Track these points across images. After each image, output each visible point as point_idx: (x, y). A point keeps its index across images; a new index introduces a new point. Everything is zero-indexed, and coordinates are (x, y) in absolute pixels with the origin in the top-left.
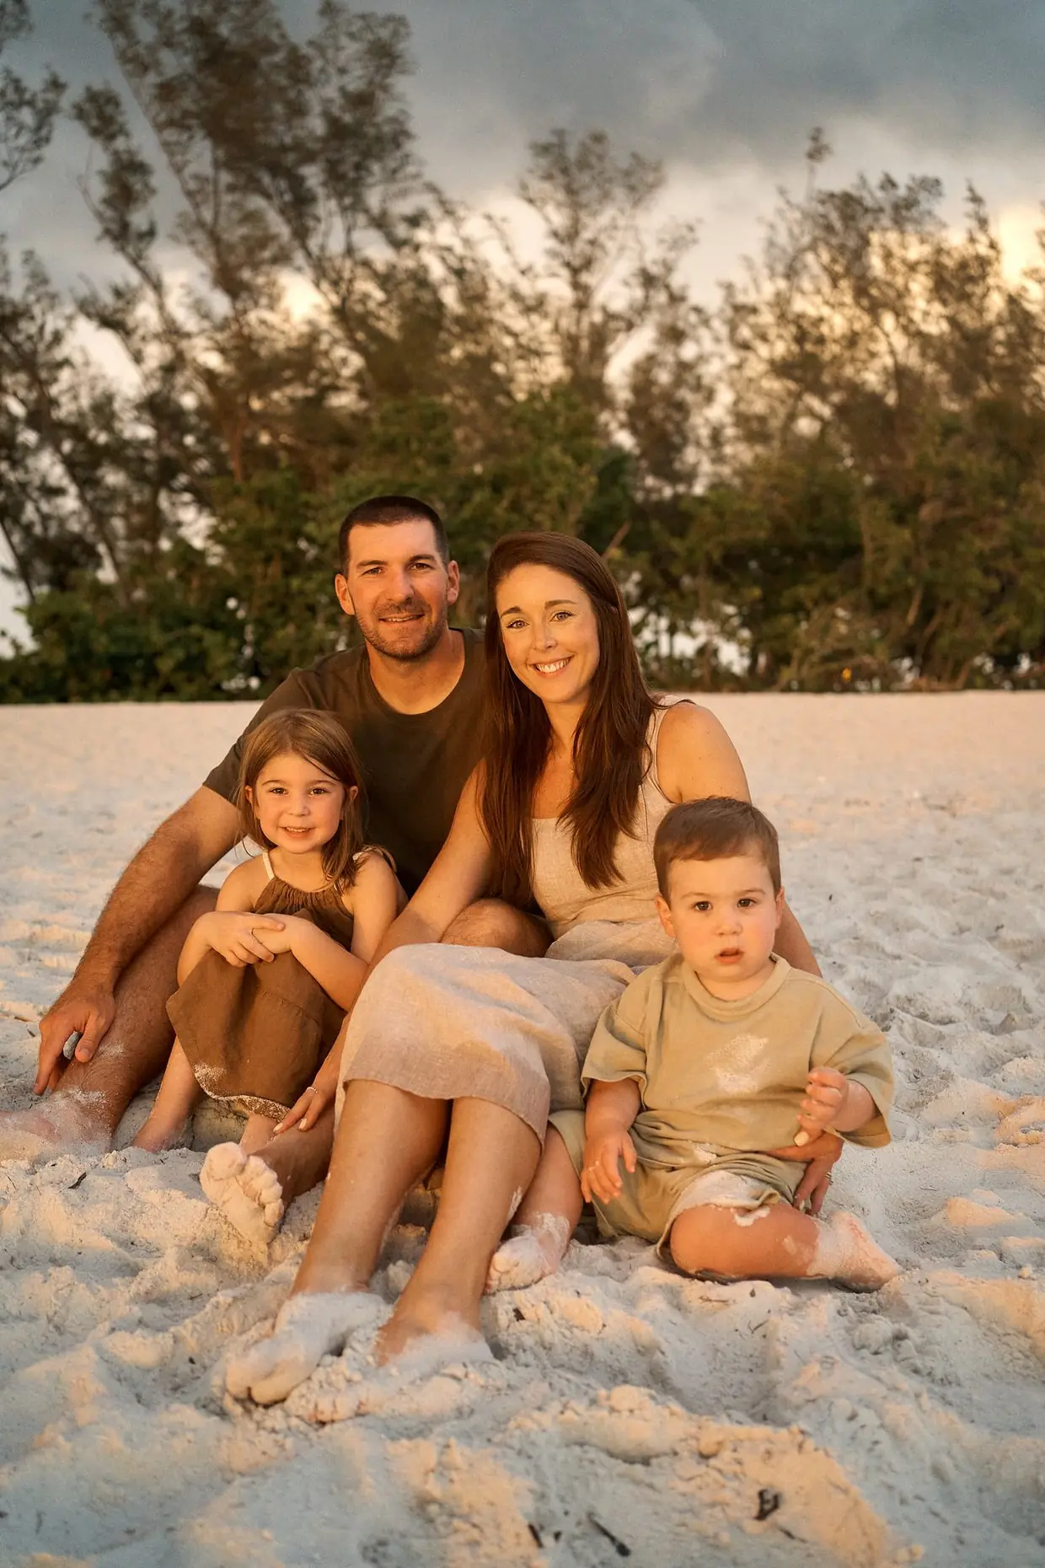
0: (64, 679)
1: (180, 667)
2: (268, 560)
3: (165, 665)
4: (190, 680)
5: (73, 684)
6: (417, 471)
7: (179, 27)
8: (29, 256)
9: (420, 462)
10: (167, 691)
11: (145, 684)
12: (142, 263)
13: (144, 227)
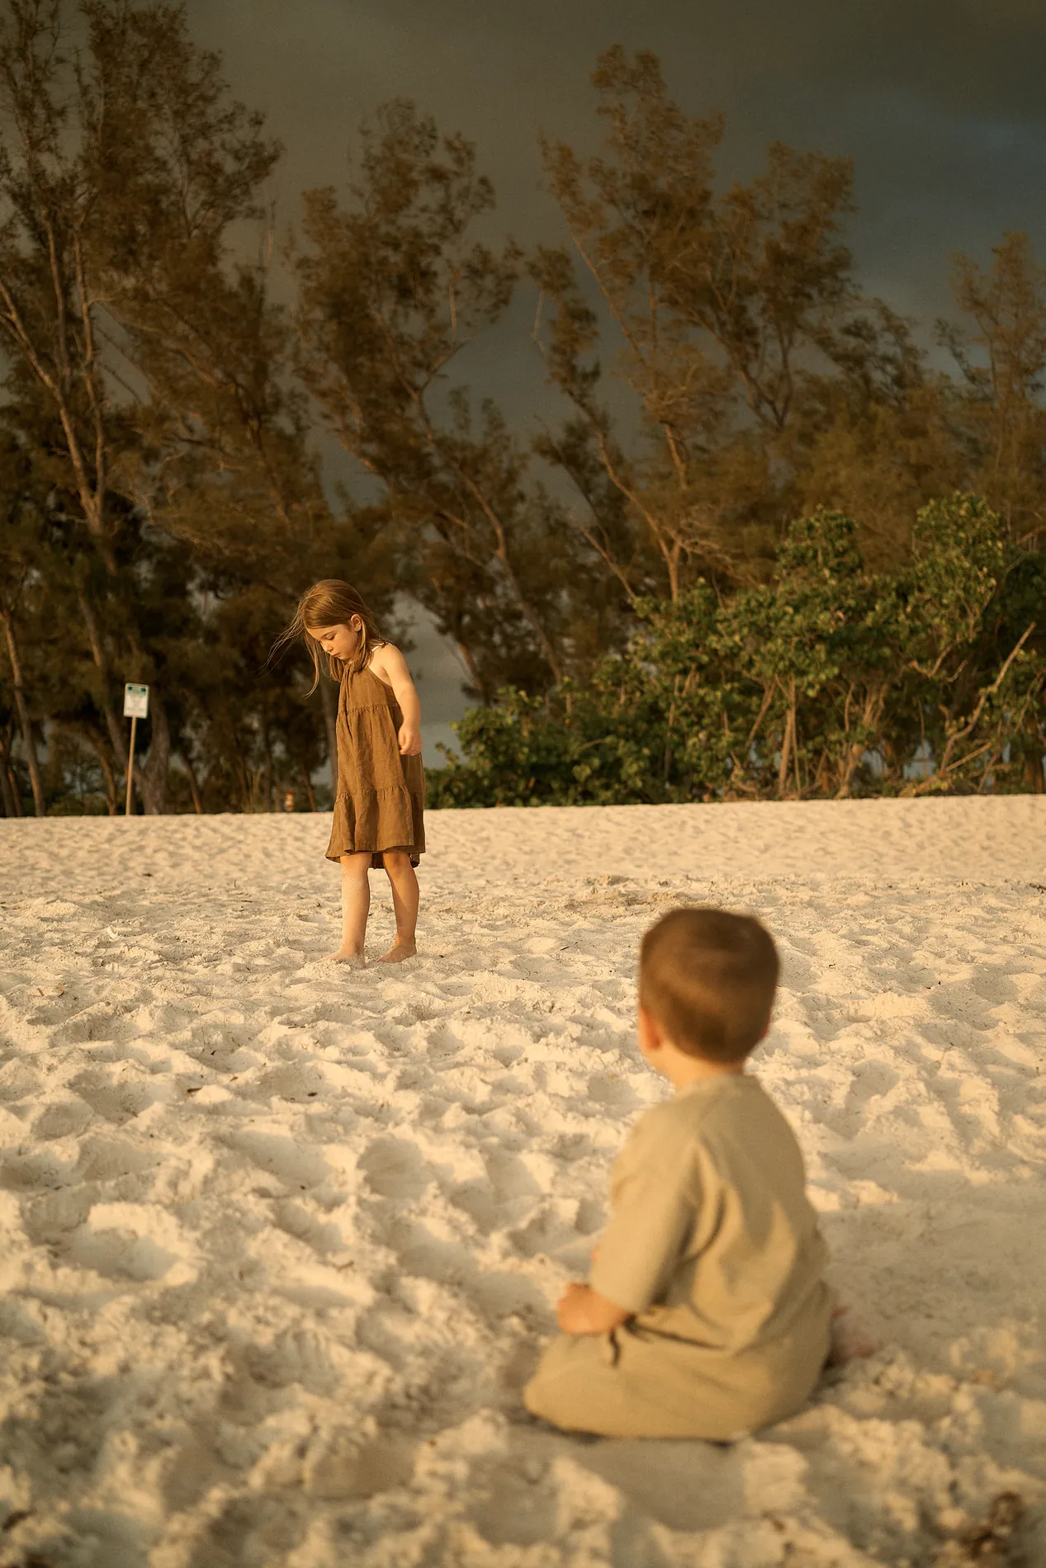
0: (492, 787)
1: (597, 773)
2: (685, 672)
3: (583, 772)
4: (607, 787)
5: (499, 793)
6: (824, 582)
7: (620, 183)
8: (487, 404)
9: (827, 573)
10: (587, 797)
11: (565, 791)
12: (585, 401)
13: (589, 368)
